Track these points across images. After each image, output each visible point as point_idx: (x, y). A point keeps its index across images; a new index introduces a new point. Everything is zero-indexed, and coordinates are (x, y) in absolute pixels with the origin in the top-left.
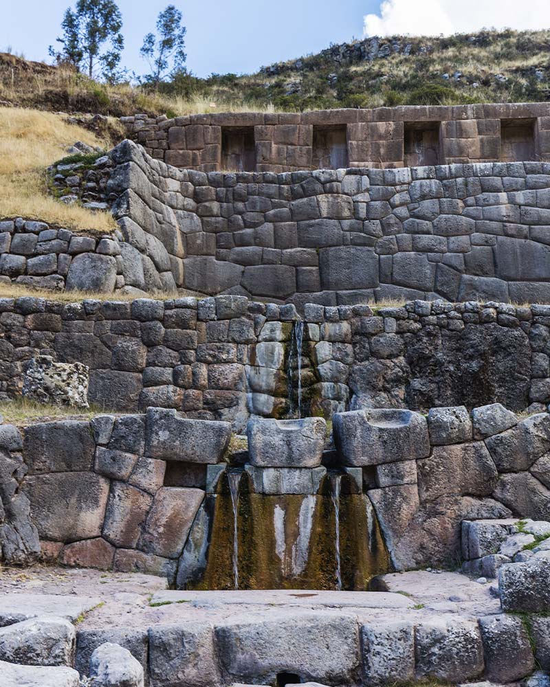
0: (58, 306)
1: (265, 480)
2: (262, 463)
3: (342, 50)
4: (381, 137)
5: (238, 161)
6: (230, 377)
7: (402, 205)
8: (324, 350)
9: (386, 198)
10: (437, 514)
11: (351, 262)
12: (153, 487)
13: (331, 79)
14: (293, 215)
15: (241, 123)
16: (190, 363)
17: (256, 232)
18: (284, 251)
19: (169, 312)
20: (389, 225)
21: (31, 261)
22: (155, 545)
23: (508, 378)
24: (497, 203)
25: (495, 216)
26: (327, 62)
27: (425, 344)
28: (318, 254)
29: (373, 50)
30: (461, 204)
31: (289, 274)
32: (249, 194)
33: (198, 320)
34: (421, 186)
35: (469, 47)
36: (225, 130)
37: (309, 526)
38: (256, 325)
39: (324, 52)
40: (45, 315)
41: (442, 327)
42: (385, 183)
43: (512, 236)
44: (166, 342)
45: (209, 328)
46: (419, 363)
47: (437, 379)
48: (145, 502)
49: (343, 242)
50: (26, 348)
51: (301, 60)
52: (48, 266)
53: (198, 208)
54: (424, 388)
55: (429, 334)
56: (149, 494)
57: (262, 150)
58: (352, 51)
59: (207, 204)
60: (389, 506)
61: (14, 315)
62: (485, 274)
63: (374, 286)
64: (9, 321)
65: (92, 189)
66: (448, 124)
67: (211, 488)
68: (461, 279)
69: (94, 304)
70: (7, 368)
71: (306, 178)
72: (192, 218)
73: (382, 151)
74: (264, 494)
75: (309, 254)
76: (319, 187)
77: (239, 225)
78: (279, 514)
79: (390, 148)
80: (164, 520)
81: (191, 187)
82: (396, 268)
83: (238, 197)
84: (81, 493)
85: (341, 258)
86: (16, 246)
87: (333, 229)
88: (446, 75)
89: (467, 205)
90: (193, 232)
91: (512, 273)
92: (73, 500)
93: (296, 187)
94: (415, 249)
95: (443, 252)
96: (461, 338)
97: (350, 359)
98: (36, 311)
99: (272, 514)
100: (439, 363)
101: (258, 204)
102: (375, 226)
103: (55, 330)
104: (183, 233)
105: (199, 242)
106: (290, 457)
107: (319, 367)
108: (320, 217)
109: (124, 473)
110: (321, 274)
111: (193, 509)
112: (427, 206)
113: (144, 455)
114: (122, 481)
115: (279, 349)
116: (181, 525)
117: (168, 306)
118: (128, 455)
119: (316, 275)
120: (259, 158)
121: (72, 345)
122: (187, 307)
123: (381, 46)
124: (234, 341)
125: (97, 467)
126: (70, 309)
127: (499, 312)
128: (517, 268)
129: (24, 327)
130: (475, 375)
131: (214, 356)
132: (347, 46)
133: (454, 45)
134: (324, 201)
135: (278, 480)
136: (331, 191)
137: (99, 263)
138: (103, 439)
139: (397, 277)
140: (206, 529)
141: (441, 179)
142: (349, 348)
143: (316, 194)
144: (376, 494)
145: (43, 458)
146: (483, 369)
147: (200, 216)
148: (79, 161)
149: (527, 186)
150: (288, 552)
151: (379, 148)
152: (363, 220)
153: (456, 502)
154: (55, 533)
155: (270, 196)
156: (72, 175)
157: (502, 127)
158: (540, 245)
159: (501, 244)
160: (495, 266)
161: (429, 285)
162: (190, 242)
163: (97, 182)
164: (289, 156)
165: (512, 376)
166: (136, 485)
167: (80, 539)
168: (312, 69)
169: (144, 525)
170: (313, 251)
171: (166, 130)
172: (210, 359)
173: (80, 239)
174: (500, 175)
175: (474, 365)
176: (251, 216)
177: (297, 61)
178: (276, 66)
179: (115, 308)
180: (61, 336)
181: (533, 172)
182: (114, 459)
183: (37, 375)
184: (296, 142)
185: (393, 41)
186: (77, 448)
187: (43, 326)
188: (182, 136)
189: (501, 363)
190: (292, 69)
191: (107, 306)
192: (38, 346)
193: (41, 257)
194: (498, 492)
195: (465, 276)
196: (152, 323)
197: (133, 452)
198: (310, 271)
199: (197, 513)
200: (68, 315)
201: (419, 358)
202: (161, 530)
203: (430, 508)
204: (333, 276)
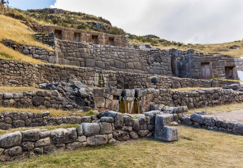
0: (59, 67)
1: (127, 99)
2: (127, 96)
3: (48, 10)
4: (87, 37)
5: (57, 37)
6: (91, 83)
7: (99, 52)
8: (105, 79)
9: (96, 50)
10: (147, 104)
11: (90, 62)
12: (112, 100)
13: (48, 16)
14: (79, 51)
15: (59, 29)
16: (84, 80)
17: (72, 54)
18: (78, 58)
19: (80, 70)
20: (97, 55)
21: (40, 56)
22: (112, 109)
23: (131, 85)
24: (115, 54)
25: (114, 56)
26: (45, 12)
27: (120, 79)
28: (84, 60)
29: (56, 11)
30: (109, 53)
31: (79, 63)
32: (70, 46)
33: (85, 72)
34: (102, 49)
35: (76, 15)
36: (55, 30)
37: (133, 106)
38: (94, 73)
39: (44, 9)
40: (57, 69)
41: (122, 76)
42: (96, 47)
43: (117, 60)
44: (79, 75)
45: (86, 73)
46: (119, 82)
47: (122, 85)
48: (111, 102)
49: (89, 58)
50: (54, 75)
51: (38, 10)
52: (44, 58)
53: (60, 47)
54: (120, 86)
55: (120, 77)
56: (111, 101)
57: (64, 36)
58: (51, 10)
59: (62, 47)
60: (142, 103)
61: (51, 68)
62: (113, 67)
63: (95, 67)
64: (50, 69)
65: (45, 41)
66: (100, 36)
67: (120, 100)
68: (109, 67)
69: (66, 67)
70: (51, 79)
71: (81, 44)
72: (59, 49)
73: (88, 39)
74: (127, 101)
75: (82, 59)
76: (84, 46)
77: (69, 52)
78: (129, 104)
79: (89, 39)
80: (114, 105)
81: (59, 43)
82: (99, 64)
83: (68, 46)
84: (102, 100)
85: (88, 61)
86: (36, 53)
87: (87, 55)
88: (75, 21)
89: (110, 53)
90: (60, 52)
91: (118, 67)
92: (101, 101)
93: (80, 45)
94: (102, 61)
95: (106, 62)
96: (125, 78)
97: (109, 81)
98: (55, 68)
99: (128, 104)
100: (122, 82)
101: (72, 48)
102: (94, 55)
103: (59, 72)
104: (58, 53)
105: (61, 55)
106: (131, 95)
107: (104, 82)
108: (84, 52)
109: (108, 97)
110: (85, 64)
111: (117, 103)
112: (103, 53)
113: (110, 94)
114: (107, 98)
115: (98, 78)
116: (116, 106)
117: (79, 69)
118: (108, 94)
119: (84, 64)
120: (63, 37)
121: (62, 75)
122: (83, 69)
123: (57, 11)
124: (91, 76)
125: (103, 96)
126: (61, 68)
127: (130, 74)
128: (118, 66)
129: (53, 70)
130: (127, 84)
131: (88, 79)
132: (50, 9)
133: (73, 14)
134: (85, 49)
135: (129, 99)
136: (86, 47)
137: (55, 58)
138: (104, 92)
139: (99, 66)
140: (119, 106)
141: (106, 48)
142: (108, 79)
143: (83, 48)
144: (141, 101)
145: (96, 94)
146: (128, 84)
147: (61, 49)
148: (41, 35)
149: (119, 51)
150: (130, 109)
151: (87, 39)
152: (92, 54)
153: (150, 102)
154: (98, 107)
155: (74, 47)
156: (40, 37)
157: (109, 38)
158: (122, 62)
159: (116, 61)
160: (115, 65)
161: (104, 68)
162: (59, 54)
163: (46, 40)
164: (69, 38)
165: (132, 85)
166: (109, 99)
167: (102, 108)
168: (41, 13)
169: (111, 106)
170: (83, 59)
171: (42, 28)
172: (87, 79)
173: (51, 53)
174: (115, 48)
175: (127, 83)
176: (71, 50)
177: (37, 10)
178: (31, 10)
179: (70, 68)
180: (60, 73)
181: (120, 49)
182: (106, 95)
183: (71, 80)
184: (71, 35)
185: (60, 10)
186: (101, 93)
187: (57, 71)
188: (46, 30)
189: (130, 83)
190: (36, 11)
191: (69, 68)
192: (56, 74)
193: (43, 56)
194: (154, 101)
195: (110, 67)
196: (77, 72)
197: (109, 94)
198: (83, 63)
199: (118, 104)
200: (61, 69)
201: (119, 81)
202: (113, 106)
203: (147, 103)
204: (87, 65)
